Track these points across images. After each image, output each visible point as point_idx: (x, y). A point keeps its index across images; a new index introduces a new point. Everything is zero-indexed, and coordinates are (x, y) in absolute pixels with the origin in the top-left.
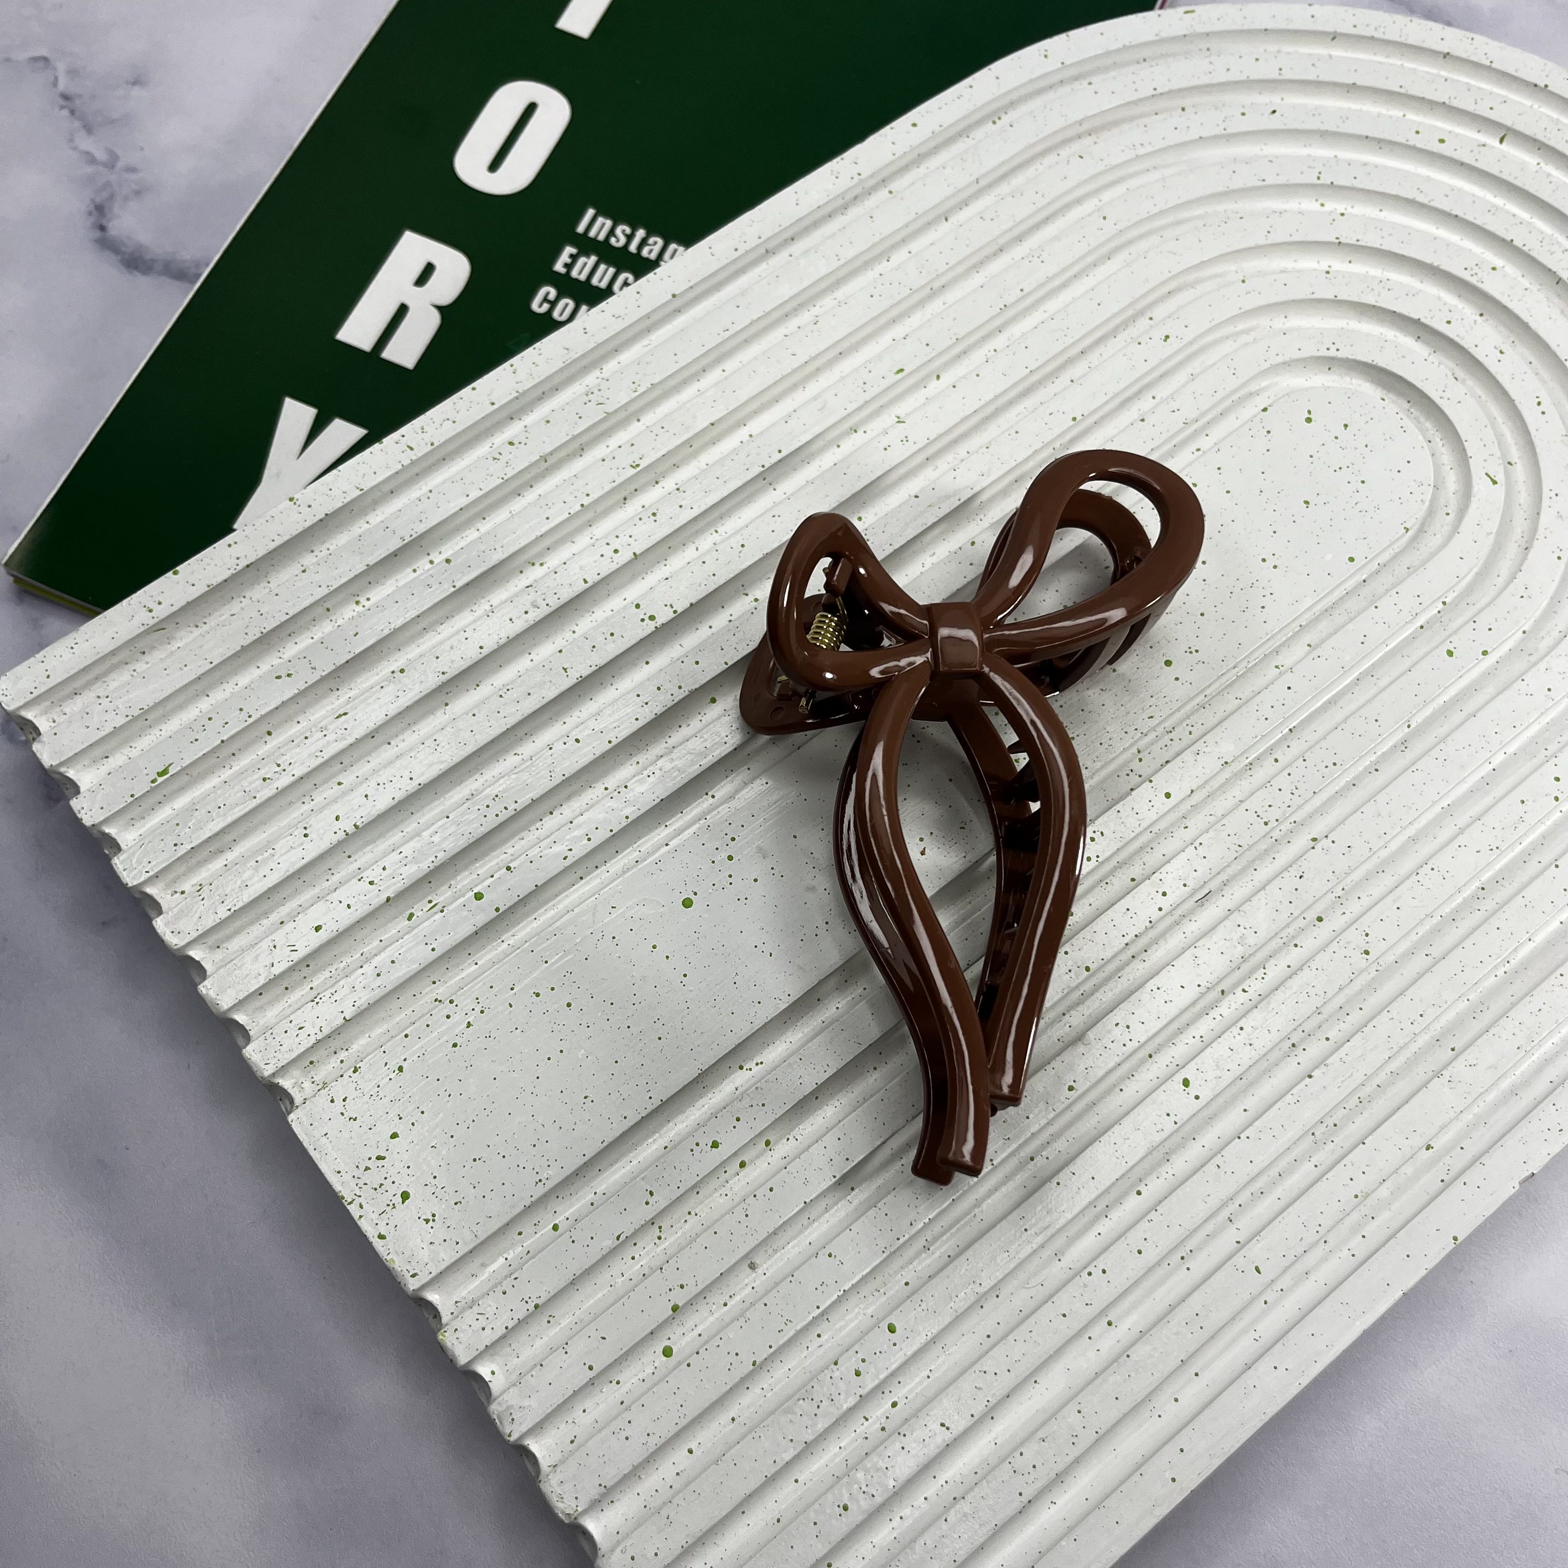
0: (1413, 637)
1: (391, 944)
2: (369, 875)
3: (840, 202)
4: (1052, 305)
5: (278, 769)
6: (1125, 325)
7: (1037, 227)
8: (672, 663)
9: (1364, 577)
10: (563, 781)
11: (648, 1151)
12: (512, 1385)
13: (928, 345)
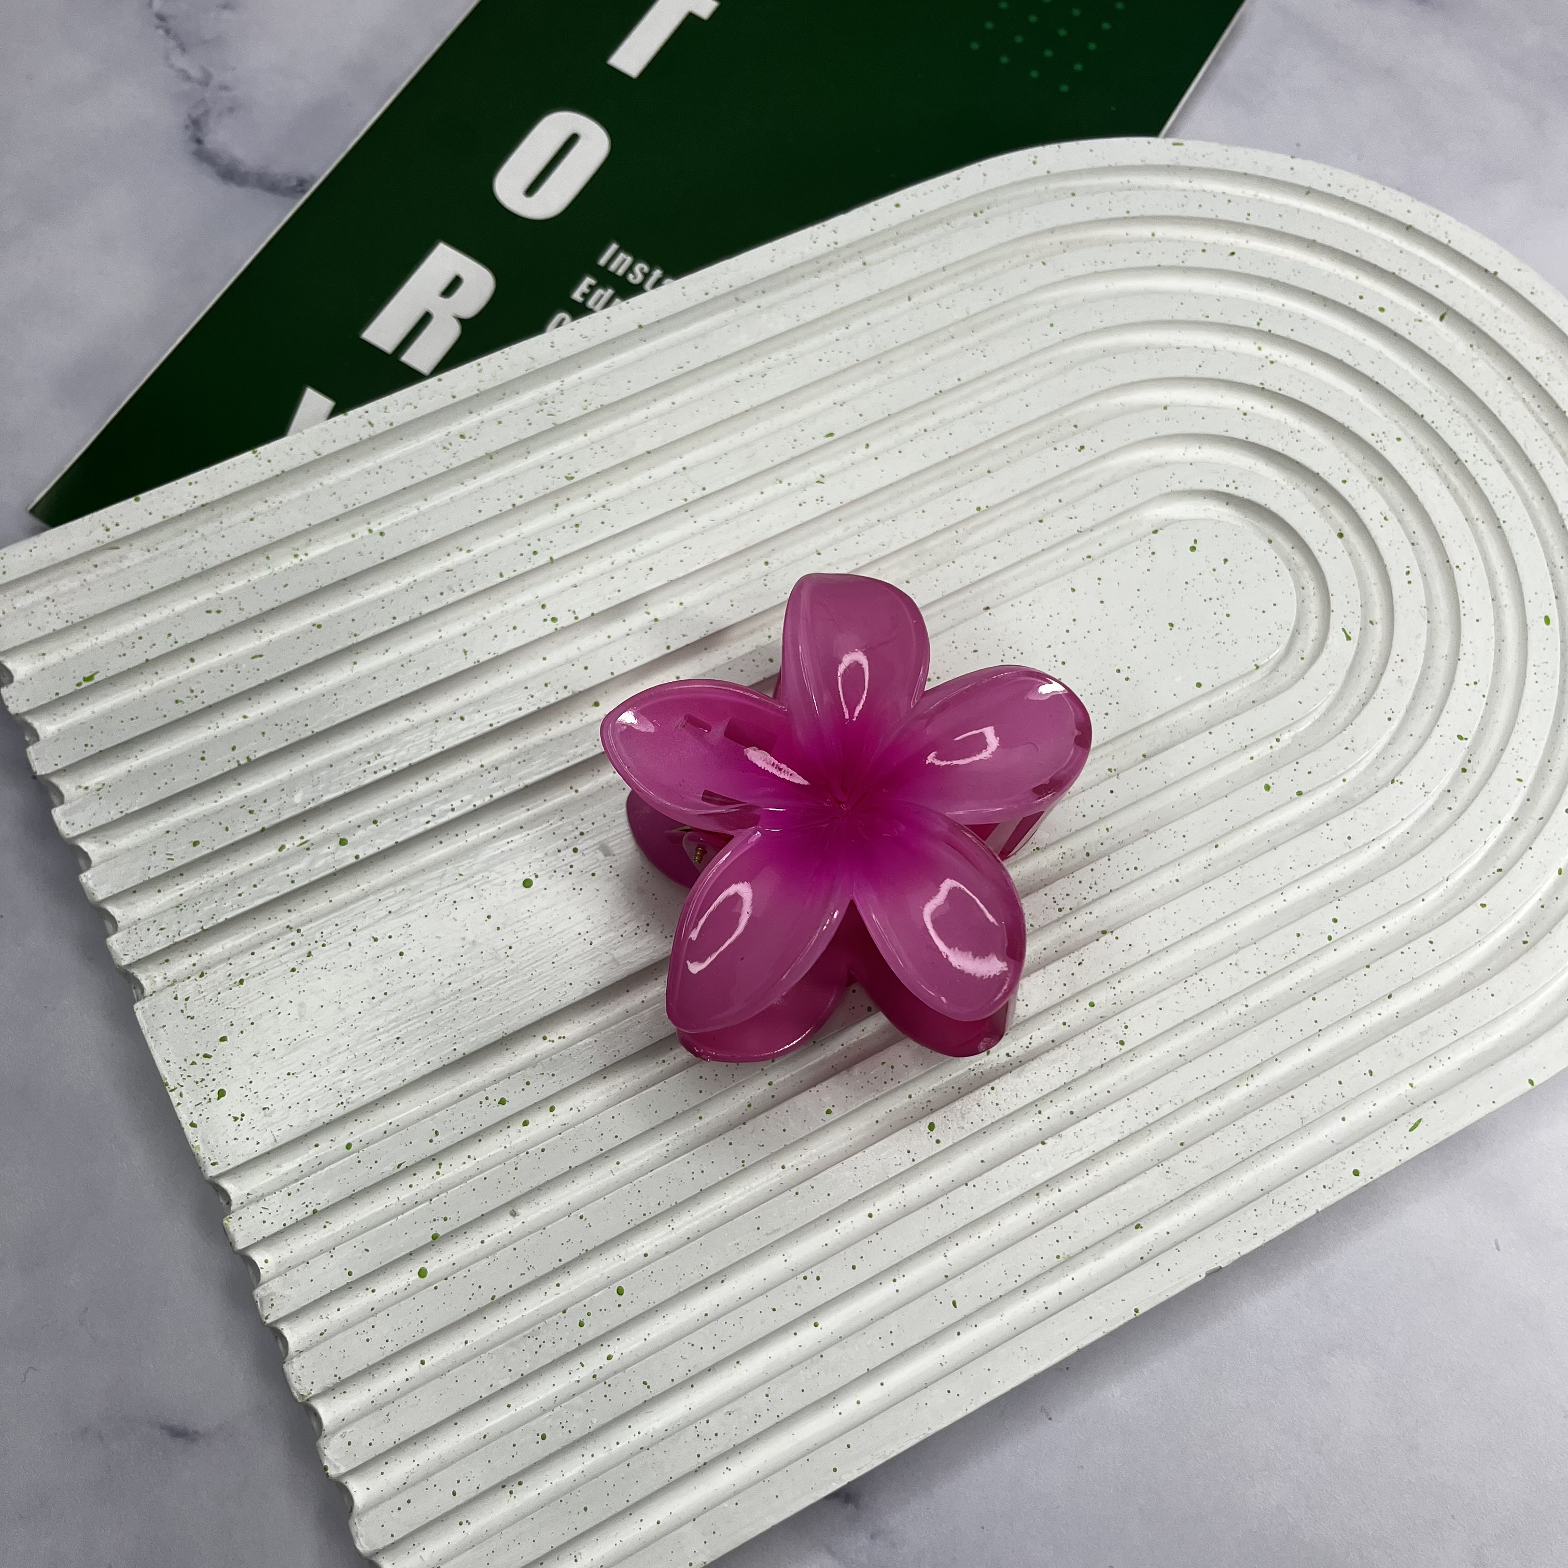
3: (814, 265)
5: (191, 694)
8: (566, 662)
10: (441, 753)
11: (444, 1095)
12: (279, 1275)
13: (861, 415)
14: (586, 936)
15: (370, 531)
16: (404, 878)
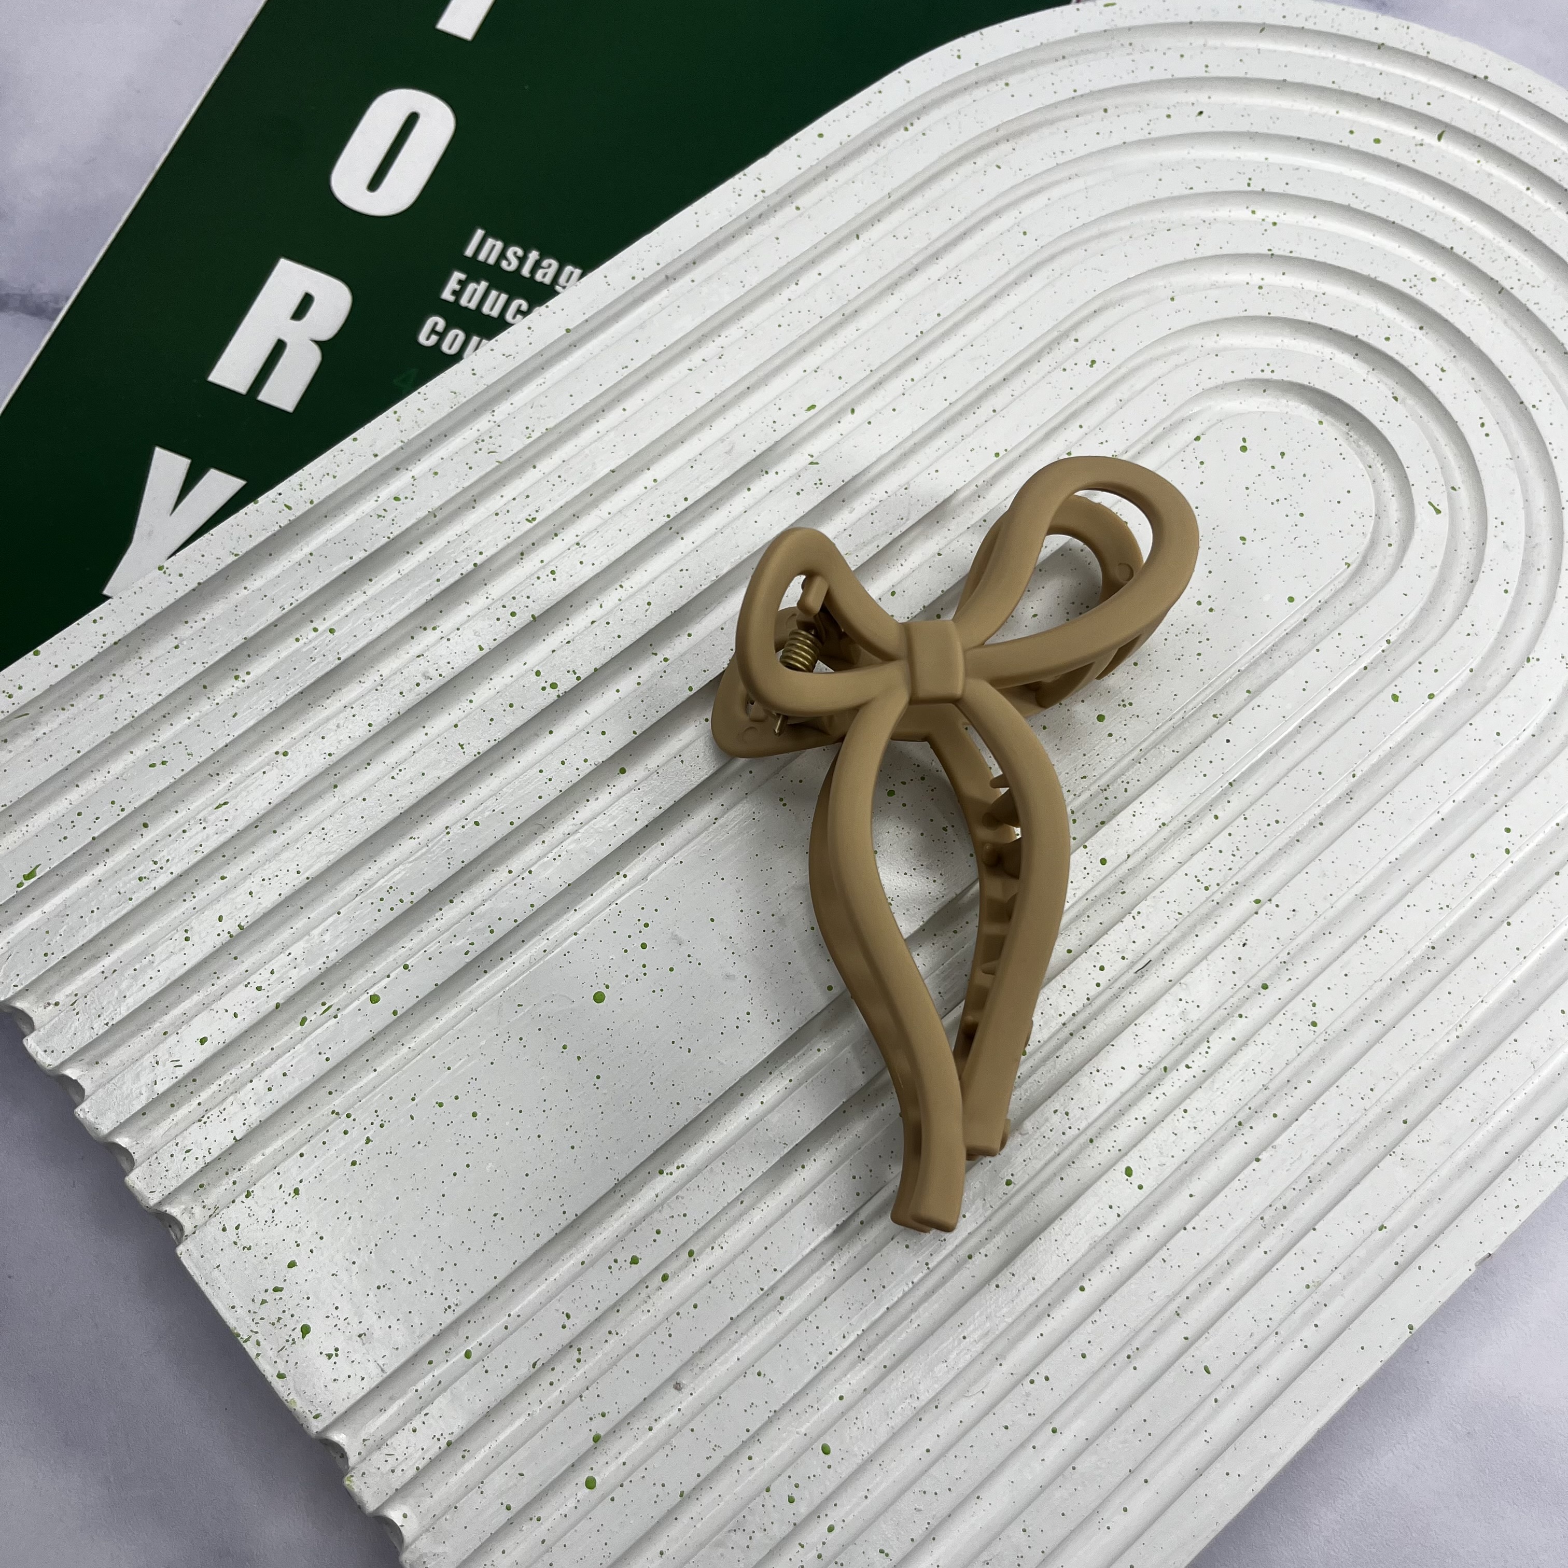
0: (1356, 680)
1: (285, 1053)
2: (257, 980)
3: (744, 221)
4: (973, 328)
5: (154, 867)
6: (1049, 348)
7: (954, 243)
8: (579, 731)
9: (1304, 617)
10: (462, 869)
11: (564, 1268)
12: (425, 1530)
13: (840, 378)
14: (682, 1044)
15: (315, 630)
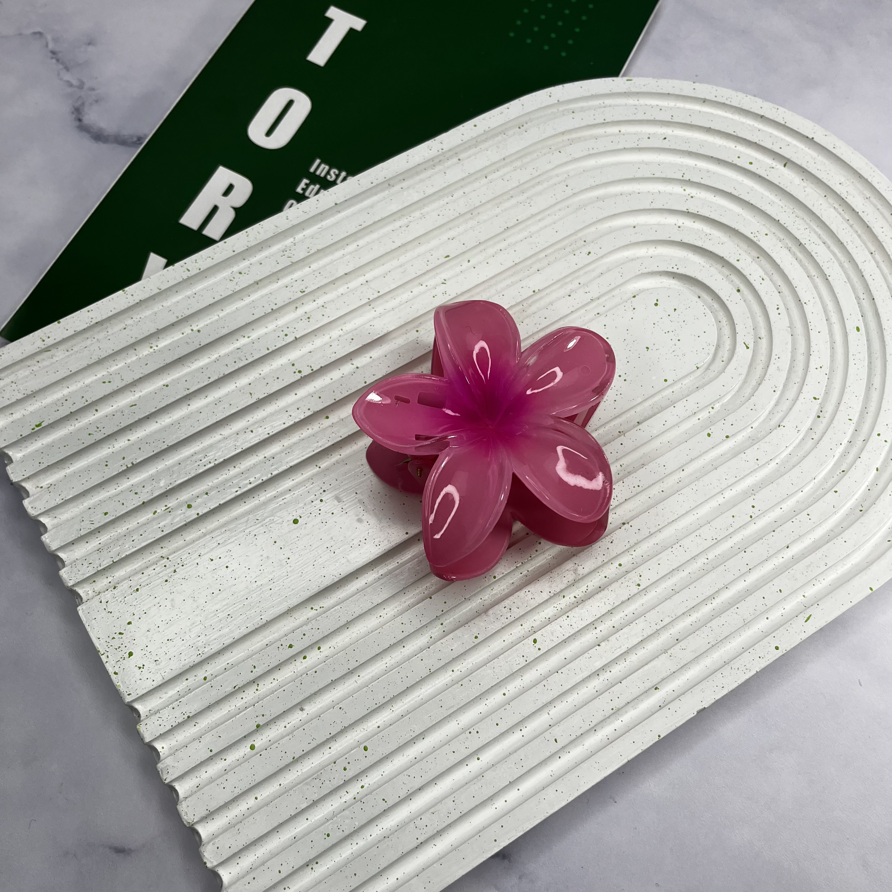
3: (431, 162)
5: (97, 430)
7: (532, 186)
8: (308, 394)
9: (672, 390)
10: (242, 451)
11: (257, 645)
12: (171, 755)
13: (464, 244)
14: (331, 549)
15: (192, 330)
16: (226, 524)
